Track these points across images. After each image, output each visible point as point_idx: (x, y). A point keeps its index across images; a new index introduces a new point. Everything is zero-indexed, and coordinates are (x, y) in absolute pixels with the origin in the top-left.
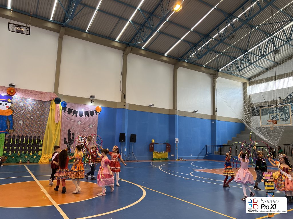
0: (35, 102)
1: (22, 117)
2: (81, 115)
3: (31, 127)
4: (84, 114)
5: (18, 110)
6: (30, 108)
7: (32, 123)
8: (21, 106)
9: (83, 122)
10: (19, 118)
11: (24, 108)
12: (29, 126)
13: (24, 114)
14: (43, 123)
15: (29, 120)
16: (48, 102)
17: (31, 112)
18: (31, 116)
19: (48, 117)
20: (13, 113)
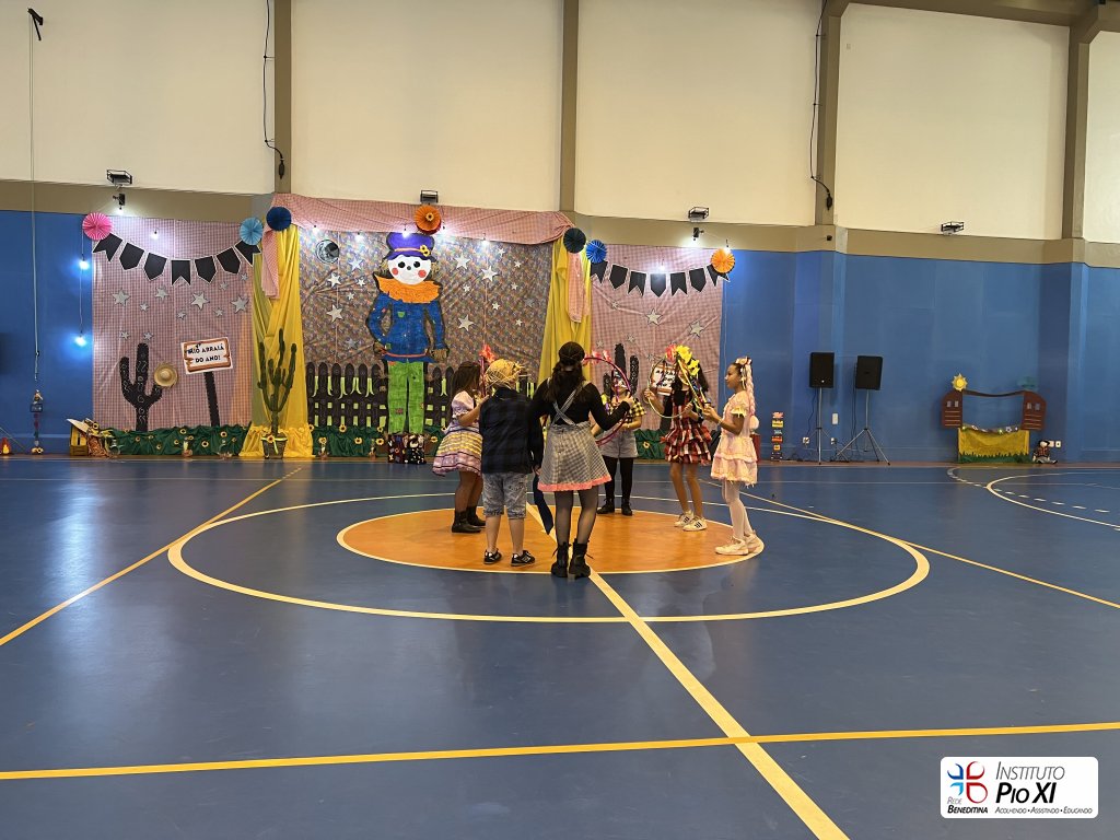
0: (501, 251)
1: (468, 304)
2: (658, 289)
3: (497, 338)
4: (668, 284)
5: (454, 283)
6: (489, 275)
7: (498, 325)
8: (461, 269)
9: (666, 314)
11: (469, 274)
12: (489, 335)
13: (473, 297)
14: (533, 323)
15: (487, 316)
16: (543, 249)
17: (493, 288)
18: (492, 302)
19: (547, 303)
20: (440, 294)
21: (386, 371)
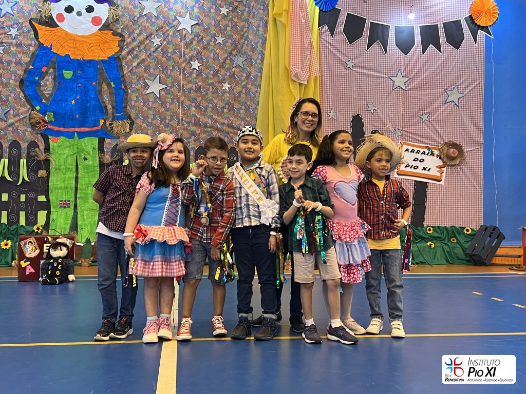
1: (158, 62)
2: (405, 46)
3: (198, 107)
4: (418, 39)
5: (139, 35)
6: (186, 24)
7: (198, 89)
8: (149, 16)
9: (417, 75)
10: (147, 68)
11: (160, 22)
12: (187, 103)
13: (165, 52)
14: (245, 86)
15: (185, 78)
17: (192, 41)
18: (191, 59)
19: (262, 60)
20: (122, 49)
21: (47, 149)
